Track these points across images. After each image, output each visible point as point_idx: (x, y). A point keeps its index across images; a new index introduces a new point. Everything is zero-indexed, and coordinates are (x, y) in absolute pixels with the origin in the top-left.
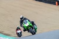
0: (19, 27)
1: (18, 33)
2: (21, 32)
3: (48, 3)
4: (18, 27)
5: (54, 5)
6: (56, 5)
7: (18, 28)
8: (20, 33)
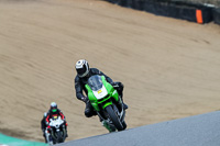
0: (56, 107)
1: (54, 128)
2: (65, 123)
3: (166, 15)
4: (52, 108)
5: (189, 20)
6: (195, 21)
7: (54, 111)
8: (61, 127)
